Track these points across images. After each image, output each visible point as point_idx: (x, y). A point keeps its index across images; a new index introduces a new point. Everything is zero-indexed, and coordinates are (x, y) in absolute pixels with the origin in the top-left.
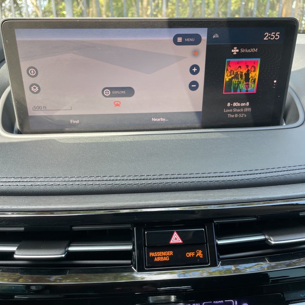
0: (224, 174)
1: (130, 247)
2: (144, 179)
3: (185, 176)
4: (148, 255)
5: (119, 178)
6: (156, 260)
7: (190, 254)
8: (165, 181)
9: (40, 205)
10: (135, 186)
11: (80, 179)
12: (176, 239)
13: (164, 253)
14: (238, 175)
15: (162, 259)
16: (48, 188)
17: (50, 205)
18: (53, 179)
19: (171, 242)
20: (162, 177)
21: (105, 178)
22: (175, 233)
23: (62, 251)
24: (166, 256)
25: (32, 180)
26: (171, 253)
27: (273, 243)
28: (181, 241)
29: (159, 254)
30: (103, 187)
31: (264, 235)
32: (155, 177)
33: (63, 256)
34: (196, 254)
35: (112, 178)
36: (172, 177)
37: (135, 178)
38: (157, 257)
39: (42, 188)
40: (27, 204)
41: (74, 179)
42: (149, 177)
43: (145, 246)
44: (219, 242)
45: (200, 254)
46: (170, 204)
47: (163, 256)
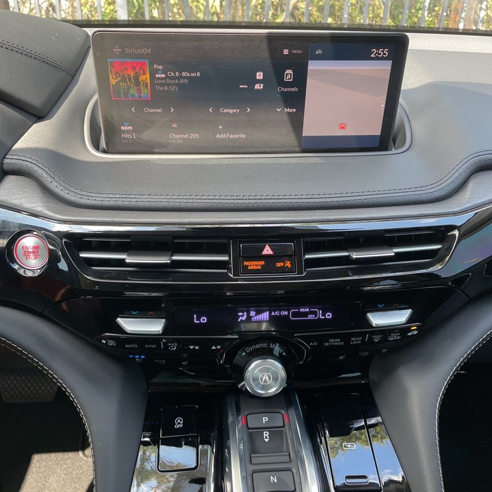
0: (315, 197)
1: (226, 258)
2: (240, 199)
3: (279, 197)
4: (243, 263)
5: (216, 197)
6: (249, 268)
7: (279, 265)
8: (260, 201)
9: (147, 218)
10: (232, 204)
11: (181, 197)
12: (267, 251)
13: (257, 263)
14: (329, 198)
15: (255, 268)
16: (153, 205)
17: (155, 218)
18: (156, 197)
19: (264, 253)
20: (257, 197)
21: (204, 197)
22: (267, 246)
23: (168, 258)
24: (258, 265)
25: (137, 196)
26: (263, 263)
27: (354, 257)
28: (272, 253)
29: (253, 263)
30: (202, 205)
31: (348, 252)
32: (251, 197)
33: (169, 262)
34: (285, 264)
35: (210, 197)
36: (267, 197)
37: (232, 198)
38: (250, 265)
39: (147, 204)
40: (134, 218)
41: (175, 197)
42: (244, 198)
43: (240, 256)
44: (307, 257)
45: (288, 264)
46: (263, 221)
47: (256, 265)
